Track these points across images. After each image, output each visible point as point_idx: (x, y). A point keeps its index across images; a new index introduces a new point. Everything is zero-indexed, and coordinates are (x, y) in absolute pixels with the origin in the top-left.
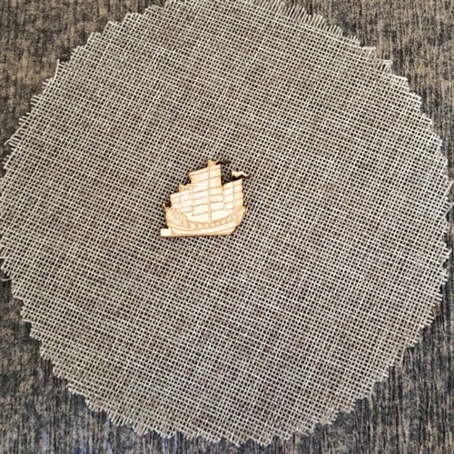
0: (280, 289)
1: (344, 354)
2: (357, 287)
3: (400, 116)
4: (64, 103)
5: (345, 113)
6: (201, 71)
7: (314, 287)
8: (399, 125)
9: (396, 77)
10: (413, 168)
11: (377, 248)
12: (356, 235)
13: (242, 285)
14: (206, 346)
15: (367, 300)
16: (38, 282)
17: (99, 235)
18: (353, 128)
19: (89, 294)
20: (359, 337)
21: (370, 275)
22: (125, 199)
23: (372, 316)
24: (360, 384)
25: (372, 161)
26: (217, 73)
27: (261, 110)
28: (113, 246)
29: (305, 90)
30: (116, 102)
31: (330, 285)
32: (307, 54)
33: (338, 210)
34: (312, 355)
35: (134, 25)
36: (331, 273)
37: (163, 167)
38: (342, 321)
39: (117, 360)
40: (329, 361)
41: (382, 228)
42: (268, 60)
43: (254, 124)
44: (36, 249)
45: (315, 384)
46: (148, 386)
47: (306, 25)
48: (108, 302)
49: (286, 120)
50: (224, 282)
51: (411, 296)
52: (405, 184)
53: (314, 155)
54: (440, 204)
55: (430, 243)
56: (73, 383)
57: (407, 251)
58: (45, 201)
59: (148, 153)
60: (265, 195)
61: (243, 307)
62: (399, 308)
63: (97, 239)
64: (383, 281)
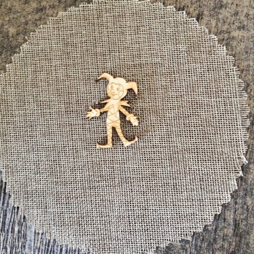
24: (63, 237)
27: (177, 118)
28: (69, 80)
31: (104, 199)
33: (144, 185)
34: (65, 207)
38: (89, 214)
54: (176, 237)
57: (141, 231)
58: (74, 35)
59: (124, 72)
61: (71, 161)
62: (110, 239)
64: (120, 225)
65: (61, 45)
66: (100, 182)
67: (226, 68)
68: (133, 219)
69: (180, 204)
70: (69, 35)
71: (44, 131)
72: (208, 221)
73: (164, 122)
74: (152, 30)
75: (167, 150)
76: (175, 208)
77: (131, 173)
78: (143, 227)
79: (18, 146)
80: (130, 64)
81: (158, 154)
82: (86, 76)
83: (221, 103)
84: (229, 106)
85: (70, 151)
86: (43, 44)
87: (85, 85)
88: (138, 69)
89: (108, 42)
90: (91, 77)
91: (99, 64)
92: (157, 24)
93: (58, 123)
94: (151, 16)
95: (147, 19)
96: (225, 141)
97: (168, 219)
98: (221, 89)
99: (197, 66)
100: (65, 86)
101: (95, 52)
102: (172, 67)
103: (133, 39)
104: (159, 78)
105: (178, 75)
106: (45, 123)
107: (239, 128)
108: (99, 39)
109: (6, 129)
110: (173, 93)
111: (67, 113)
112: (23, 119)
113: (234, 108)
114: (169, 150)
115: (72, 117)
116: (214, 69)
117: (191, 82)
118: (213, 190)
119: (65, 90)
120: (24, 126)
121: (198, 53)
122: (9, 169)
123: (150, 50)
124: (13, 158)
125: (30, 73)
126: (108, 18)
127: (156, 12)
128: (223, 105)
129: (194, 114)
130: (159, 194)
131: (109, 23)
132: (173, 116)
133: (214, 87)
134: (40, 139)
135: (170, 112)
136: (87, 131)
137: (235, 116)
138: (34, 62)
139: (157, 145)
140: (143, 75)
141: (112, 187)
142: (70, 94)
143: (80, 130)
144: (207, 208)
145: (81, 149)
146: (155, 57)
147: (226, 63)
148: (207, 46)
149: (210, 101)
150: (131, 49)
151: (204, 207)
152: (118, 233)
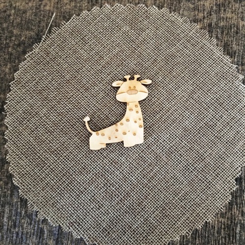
0: (140, 172)
1: (161, 218)
2: (181, 186)
3: (237, 107)
4: (68, 36)
5: (209, 94)
6: (143, 46)
7: (158, 177)
8: (235, 111)
9: (243, 85)
10: (234, 136)
11: (199, 170)
12: (191, 159)
13: (122, 162)
14: (91, 186)
15: (183, 195)
16: (20, 121)
17: (59, 109)
18: (210, 104)
19: (43, 137)
20: (172, 213)
21: (190, 183)
22: (80, 96)
23: (183, 204)
24: (163, 237)
25: (214, 124)
26: (151, 50)
27: (166, 77)
28: (64, 117)
29: (193, 75)
30: (94, 46)
31: (167, 180)
32: (201, 57)
33: (186, 143)
34: (144, 212)
35: (118, 11)
36: (170, 174)
37: (105, 87)
38: (166, 201)
39: (44, 176)
40: (151, 219)
41: (206, 161)
42: (179, 52)
43: (160, 83)
44: (25, 104)
45: (140, 228)
46: (54, 196)
47: (206, 42)
48: (51, 144)
49: (177, 86)
50: (113, 157)
51: (207, 202)
52: (226, 143)
53: (184, 110)
54: (241, 160)
55: (228, 178)
56: (16, 178)
57: (214, 178)
58: (40, 81)
59: (100, 77)
60: (151, 121)
61: (118, 174)
62: (198, 206)
63: (58, 111)
64: (196, 188)
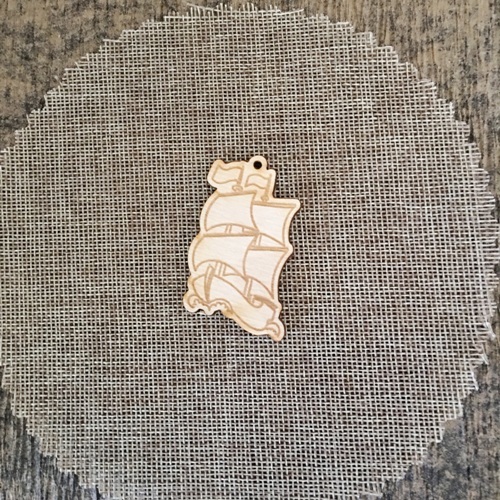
65: (125, 94)
66: (195, 370)
67: (454, 146)
68: (260, 449)
69: (358, 421)
70: (142, 74)
71: (84, 264)
72: (416, 457)
73: (327, 251)
74: (307, 68)
75: (332, 308)
76: (348, 430)
77: (260, 354)
78: (281, 467)
79: (32, 293)
80: (262, 134)
81: (314, 316)
82: (174, 156)
83: (442, 214)
84: (459, 222)
85: (136, 306)
86: (90, 91)
87: (170, 174)
88: (277, 145)
89: (218, 90)
90: (183, 159)
91: (199, 132)
92: (316, 56)
93: (115, 248)
94: (305, 42)
95: (297, 46)
96: (450, 291)
97: (332, 453)
98: (444, 186)
99: (395, 141)
100: (129, 175)
101: (192, 110)
102: (345, 142)
103: (268, 85)
104: (320, 163)
105: (357, 158)
106: (88, 248)
107: (479, 267)
108: (200, 84)
109: (9, 258)
110: (346, 193)
111: (132, 228)
112: (44, 238)
113: (469, 226)
114: (337, 308)
115: (143, 236)
116: (430, 147)
117: (383, 172)
118: (426, 392)
119: (130, 183)
120: (44, 253)
121: (397, 114)
122: (11, 340)
123: (301, 107)
124: (20, 316)
125: (63, 148)
126: (220, 42)
127: (314, 34)
128: (447, 218)
129: (389, 235)
130: (315, 399)
131: (221, 54)
132: (345, 239)
133: (428, 183)
134: (77, 279)
135: (340, 232)
136: (171, 266)
137: (470, 242)
138: (71, 125)
139: (313, 296)
140: (287, 156)
141: (219, 382)
142: (140, 190)
143: (157, 262)
144: (414, 430)
145: (159, 302)
146: (312, 121)
147: (453, 136)
148: (415, 102)
149: (421, 211)
150: (264, 104)
151: (409, 426)
152: (229, 479)
